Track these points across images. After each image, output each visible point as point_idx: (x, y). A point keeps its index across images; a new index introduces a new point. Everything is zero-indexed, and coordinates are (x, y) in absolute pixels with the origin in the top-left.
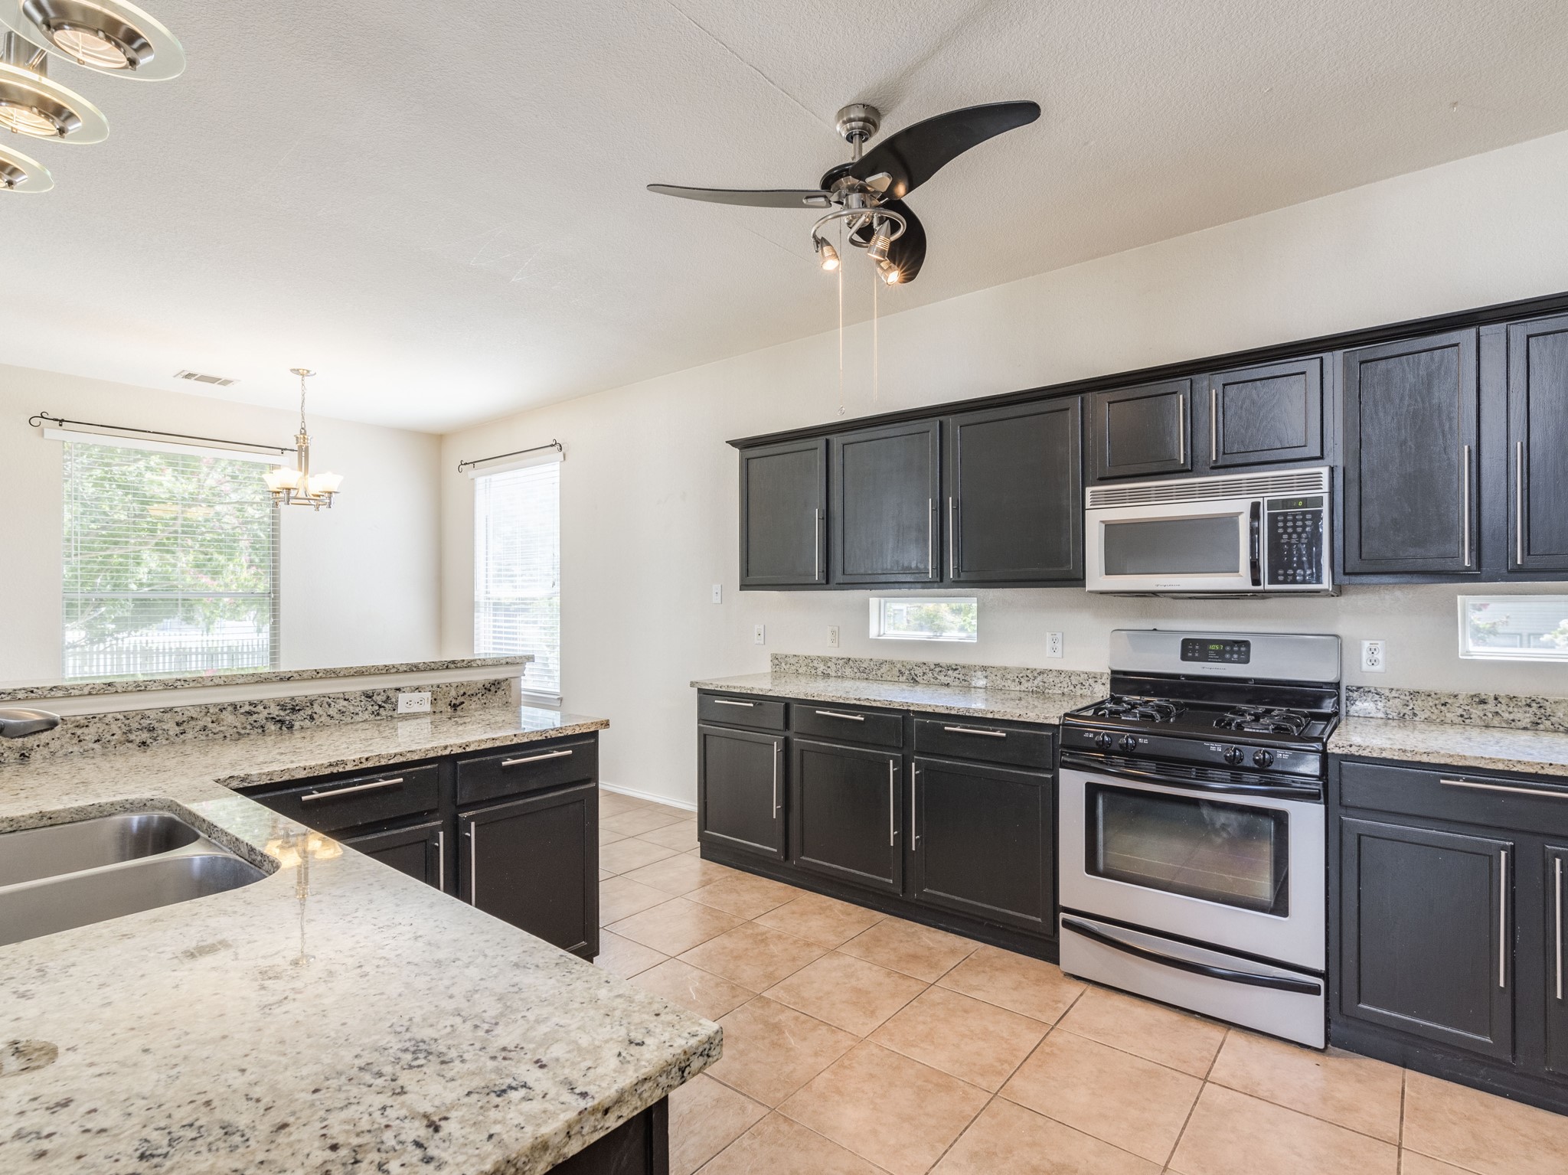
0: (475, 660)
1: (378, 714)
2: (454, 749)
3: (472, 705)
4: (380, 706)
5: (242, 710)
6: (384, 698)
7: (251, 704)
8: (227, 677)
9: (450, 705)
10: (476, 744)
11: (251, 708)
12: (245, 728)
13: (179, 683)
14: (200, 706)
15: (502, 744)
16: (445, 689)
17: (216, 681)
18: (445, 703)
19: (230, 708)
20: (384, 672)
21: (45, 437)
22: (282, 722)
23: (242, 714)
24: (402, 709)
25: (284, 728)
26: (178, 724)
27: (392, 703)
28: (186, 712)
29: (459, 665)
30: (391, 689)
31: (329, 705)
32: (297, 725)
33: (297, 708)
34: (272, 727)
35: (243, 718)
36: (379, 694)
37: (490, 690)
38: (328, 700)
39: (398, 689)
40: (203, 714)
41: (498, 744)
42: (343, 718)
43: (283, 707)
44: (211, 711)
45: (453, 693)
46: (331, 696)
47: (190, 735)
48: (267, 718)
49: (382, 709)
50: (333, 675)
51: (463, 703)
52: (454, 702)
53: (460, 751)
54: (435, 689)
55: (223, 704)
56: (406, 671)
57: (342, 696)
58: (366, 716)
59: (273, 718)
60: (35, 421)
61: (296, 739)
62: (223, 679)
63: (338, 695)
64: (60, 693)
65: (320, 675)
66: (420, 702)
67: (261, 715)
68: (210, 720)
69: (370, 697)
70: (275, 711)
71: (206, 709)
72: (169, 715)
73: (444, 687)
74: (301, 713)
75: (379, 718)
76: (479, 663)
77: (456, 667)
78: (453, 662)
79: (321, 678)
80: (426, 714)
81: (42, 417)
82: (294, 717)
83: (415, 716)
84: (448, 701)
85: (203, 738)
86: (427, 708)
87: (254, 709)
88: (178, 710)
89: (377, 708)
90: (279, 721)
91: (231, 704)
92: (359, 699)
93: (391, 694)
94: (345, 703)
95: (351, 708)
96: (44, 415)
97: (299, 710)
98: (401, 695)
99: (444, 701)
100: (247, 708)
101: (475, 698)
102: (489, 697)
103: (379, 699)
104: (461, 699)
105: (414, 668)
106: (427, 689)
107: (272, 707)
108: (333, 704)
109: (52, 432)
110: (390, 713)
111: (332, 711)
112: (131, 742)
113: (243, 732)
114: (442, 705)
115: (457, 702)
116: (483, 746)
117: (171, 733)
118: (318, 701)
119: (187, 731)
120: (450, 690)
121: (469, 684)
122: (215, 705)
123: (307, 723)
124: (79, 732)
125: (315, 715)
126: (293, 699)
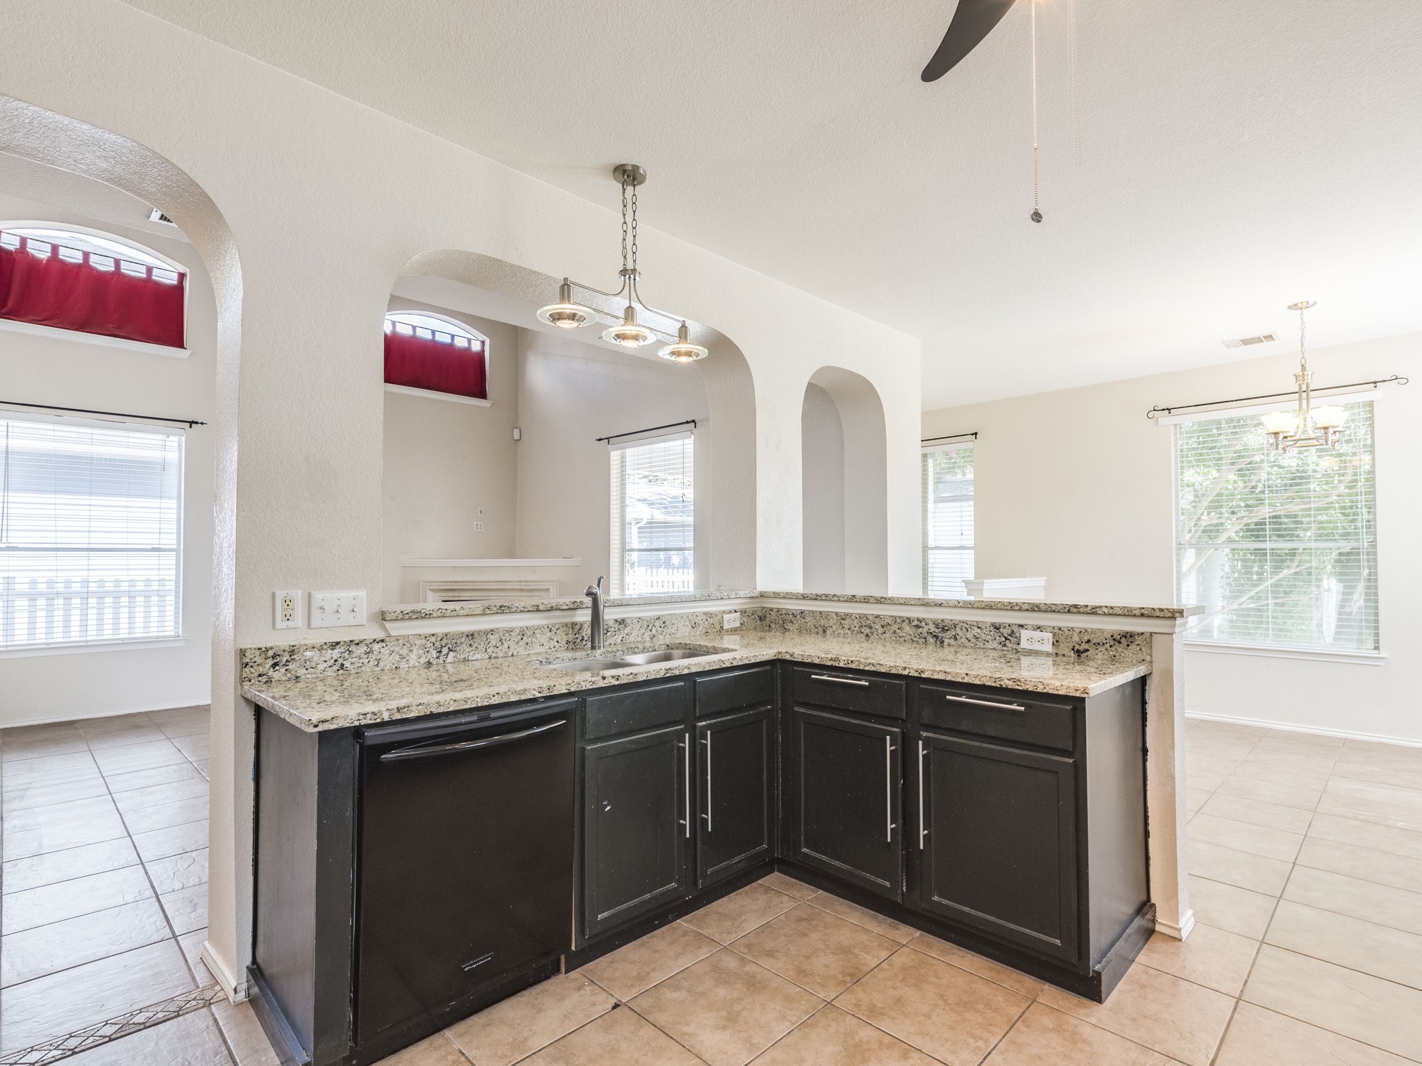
0: (1101, 607)
1: (1005, 645)
2: (912, 672)
3: (1100, 656)
4: (1006, 639)
5: (914, 624)
6: (1009, 632)
7: (918, 620)
8: (905, 599)
9: (1073, 649)
10: (931, 673)
11: (918, 623)
12: (915, 637)
13: (882, 600)
14: (892, 616)
15: (953, 679)
16: (1067, 632)
17: (900, 601)
18: (1068, 647)
19: (907, 621)
20: (1009, 608)
21: (1160, 424)
22: (936, 637)
23: (913, 626)
24: (1024, 644)
25: (938, 642)
26: (882, 627)
27: (1016, 637)
28: (886, 620)
29: (1081, 610)
30: (1016, 625)
31: (967, 630)
32: (946, 641)
33: (946, 628)
34: (931, 640)
35: (914, 629)
36: (1005, 628)
37: (1120, 642)
38: (968, 626)
39: (1021, 626)
40: (893, 622)
41: (949, 678)
42: (978, 643)
43: (937, 626)
44: (898, 621)
45: (1076, 638)
46: (968, 622)
47: (888, 635)
48: (927, 632)
49: (1008, 641)
50: (969, 606)
51: (1087, 650)
52: (1077, 647)
53: (916, 674)
54: (1056, 630)
55: (903, 617)
56: (1028, 610)
57: (976, 624)
58: (995, 645)
59: (931, 633)
60: (1151, 415)
61: (947, 652)
62: (904, 600)
63: (973, 623)
64: (836, 599)
65: (961, 604)
66: (1041, 641)
67: (924, 629)
68: (897, 627)
69: (998, 629)
70: (933, 629)
71: (894, 618)
72: (877, 620)
73: (1065, 630)
74: (949, 632)
75: (1005, 648)
76: (1106, 610)
77: (1079, 613)
78: (1076, 606)
79: (961, 607)
80: (1048, 654)
81: (1155, 410)
82: (944, 635)
83: (1036, 653)
84: (1071, 645)
85: (894, 639)
86: (1048, 647)
87: (920, 624)
88: (882, 617)
89: (1004, 639)
90: (935, 636)
91: (908, 618)
92: (989, 629)
93: (1015, 629)
94: (979, 630)
95: (983, 635)
96: (1156, 408)
97: (947, 630)
98: (1023, 632)
99: (1066, 644)
100: (916, 623)
101: (1101, 648)
102: (1120, 650)
103: (1006, 632)
104: (1084, 646)
105: (1035, 608)
106: (1049, 630)
107: (930, 624)
108: (970, 629)
109: (1165, 419)
110: (1015, 646)
111: (969, 636)
112: (862, 633)
113: (914, 639)
114: (1065, 648)
115: (1081, 648)
116: (936, 677)
117: (879, 632)
118: (959, 626)
119: (887, 632)
120: (1072, 635)
121: (1093, 632)
122: (900, 617)
123: (952, 641)
124: (843, 622)
125: (957, 636)
126: (943, 621)
